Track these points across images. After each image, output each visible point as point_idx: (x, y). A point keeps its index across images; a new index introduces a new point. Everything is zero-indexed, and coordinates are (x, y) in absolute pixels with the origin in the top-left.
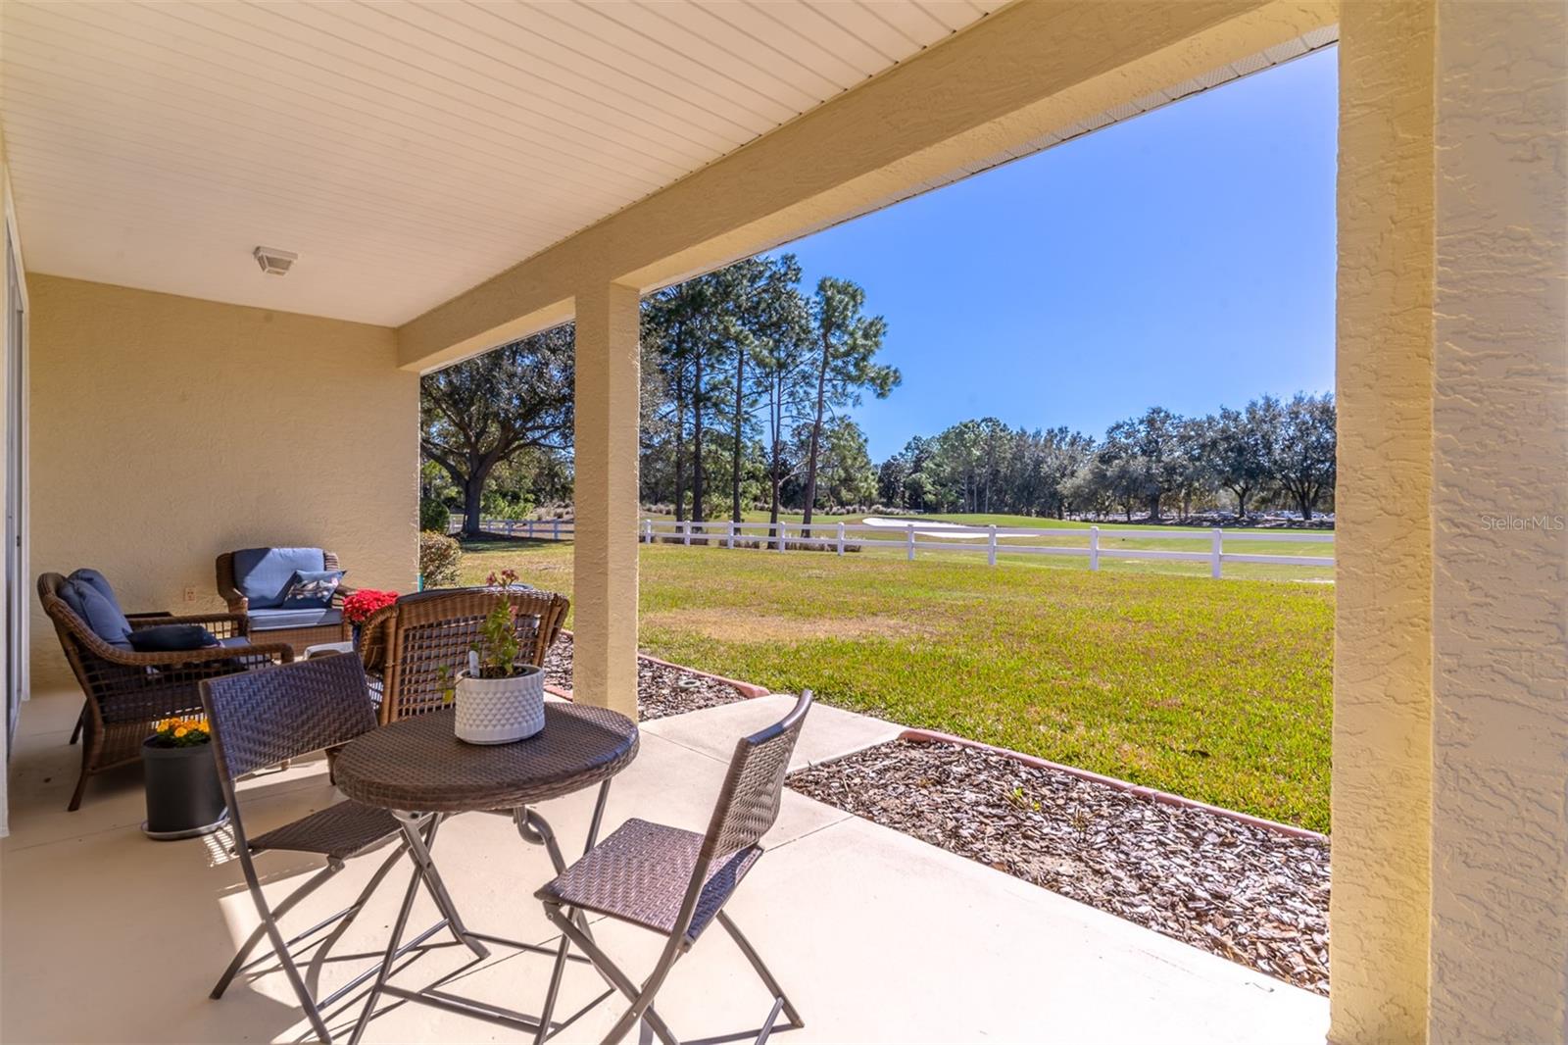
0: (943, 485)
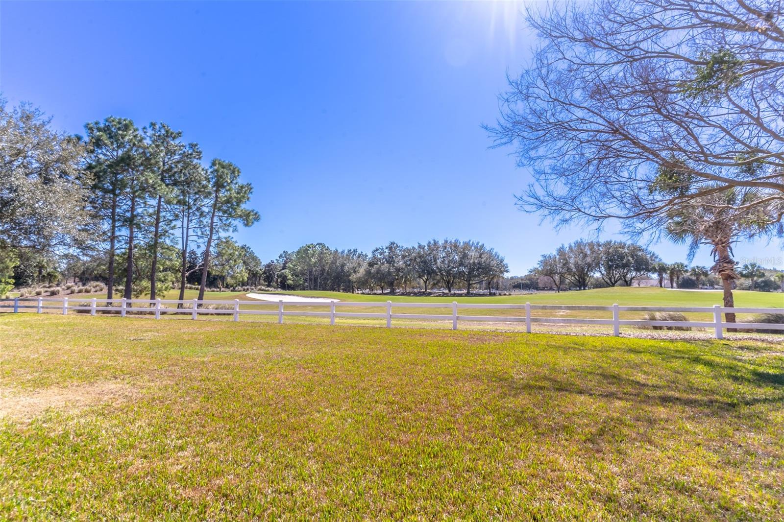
0: (297, 276)
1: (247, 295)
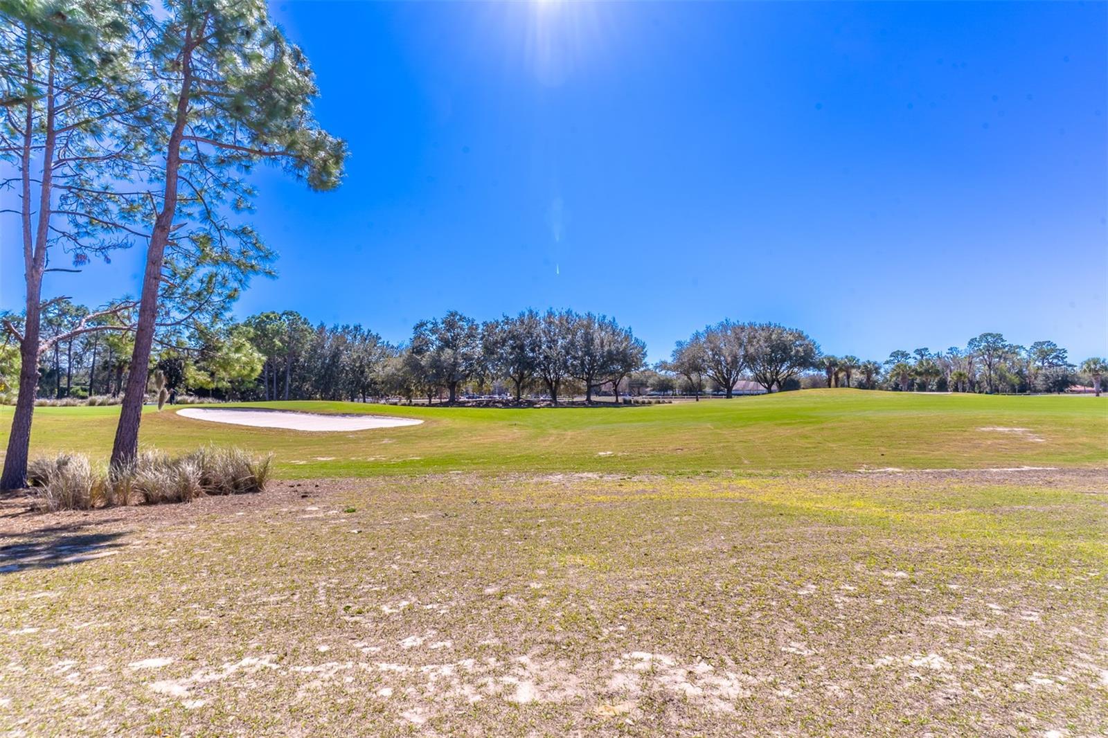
1: (179, 412)
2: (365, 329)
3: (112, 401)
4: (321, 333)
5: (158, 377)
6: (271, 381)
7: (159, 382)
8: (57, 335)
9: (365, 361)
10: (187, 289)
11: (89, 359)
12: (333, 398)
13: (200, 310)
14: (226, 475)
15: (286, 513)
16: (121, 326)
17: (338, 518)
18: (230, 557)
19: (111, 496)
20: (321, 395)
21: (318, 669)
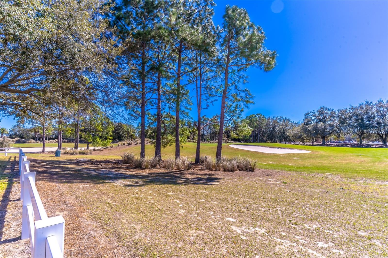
1: (230, 146)
2: (284, 117)
3: (215, 142)
4: (269, 120)
5: (225, 135)
6: (254, 137)
7: (225, 137)
8: (203, 125)
9: (285, 129)
10: (231, 110)
11: (210, 131)
12: (274, 142)
13: (234, 115)
14: (243, 165)
15: (262, 180)
16: (216, 122)
17: (280, 185)
18: (248, 192)
19: (216, 167)
20: (270, 141)
21: (282, 241)
